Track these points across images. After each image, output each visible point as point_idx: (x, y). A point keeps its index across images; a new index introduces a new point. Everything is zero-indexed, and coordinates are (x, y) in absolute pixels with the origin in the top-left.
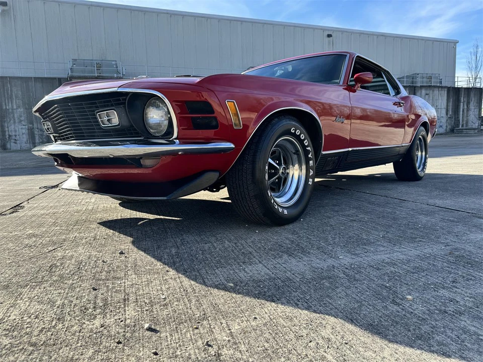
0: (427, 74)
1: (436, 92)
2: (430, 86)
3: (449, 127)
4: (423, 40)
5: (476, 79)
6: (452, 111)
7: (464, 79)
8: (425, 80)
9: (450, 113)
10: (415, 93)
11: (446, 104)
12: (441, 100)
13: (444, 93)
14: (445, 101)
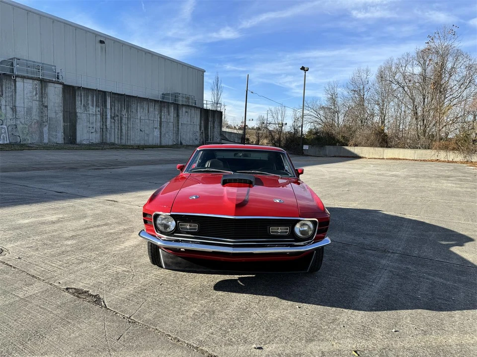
0: (186, 95)
2: (188, 106)
4: (180, 64)
5: (217, 104)
6: (204, 128)
7: (210, 102)
8: (184, 99)
9: (202, 129)
10: (178, 110)
11: (199, 122)
12: (197, 118)
13: (198, 112)
14: (199, 119)
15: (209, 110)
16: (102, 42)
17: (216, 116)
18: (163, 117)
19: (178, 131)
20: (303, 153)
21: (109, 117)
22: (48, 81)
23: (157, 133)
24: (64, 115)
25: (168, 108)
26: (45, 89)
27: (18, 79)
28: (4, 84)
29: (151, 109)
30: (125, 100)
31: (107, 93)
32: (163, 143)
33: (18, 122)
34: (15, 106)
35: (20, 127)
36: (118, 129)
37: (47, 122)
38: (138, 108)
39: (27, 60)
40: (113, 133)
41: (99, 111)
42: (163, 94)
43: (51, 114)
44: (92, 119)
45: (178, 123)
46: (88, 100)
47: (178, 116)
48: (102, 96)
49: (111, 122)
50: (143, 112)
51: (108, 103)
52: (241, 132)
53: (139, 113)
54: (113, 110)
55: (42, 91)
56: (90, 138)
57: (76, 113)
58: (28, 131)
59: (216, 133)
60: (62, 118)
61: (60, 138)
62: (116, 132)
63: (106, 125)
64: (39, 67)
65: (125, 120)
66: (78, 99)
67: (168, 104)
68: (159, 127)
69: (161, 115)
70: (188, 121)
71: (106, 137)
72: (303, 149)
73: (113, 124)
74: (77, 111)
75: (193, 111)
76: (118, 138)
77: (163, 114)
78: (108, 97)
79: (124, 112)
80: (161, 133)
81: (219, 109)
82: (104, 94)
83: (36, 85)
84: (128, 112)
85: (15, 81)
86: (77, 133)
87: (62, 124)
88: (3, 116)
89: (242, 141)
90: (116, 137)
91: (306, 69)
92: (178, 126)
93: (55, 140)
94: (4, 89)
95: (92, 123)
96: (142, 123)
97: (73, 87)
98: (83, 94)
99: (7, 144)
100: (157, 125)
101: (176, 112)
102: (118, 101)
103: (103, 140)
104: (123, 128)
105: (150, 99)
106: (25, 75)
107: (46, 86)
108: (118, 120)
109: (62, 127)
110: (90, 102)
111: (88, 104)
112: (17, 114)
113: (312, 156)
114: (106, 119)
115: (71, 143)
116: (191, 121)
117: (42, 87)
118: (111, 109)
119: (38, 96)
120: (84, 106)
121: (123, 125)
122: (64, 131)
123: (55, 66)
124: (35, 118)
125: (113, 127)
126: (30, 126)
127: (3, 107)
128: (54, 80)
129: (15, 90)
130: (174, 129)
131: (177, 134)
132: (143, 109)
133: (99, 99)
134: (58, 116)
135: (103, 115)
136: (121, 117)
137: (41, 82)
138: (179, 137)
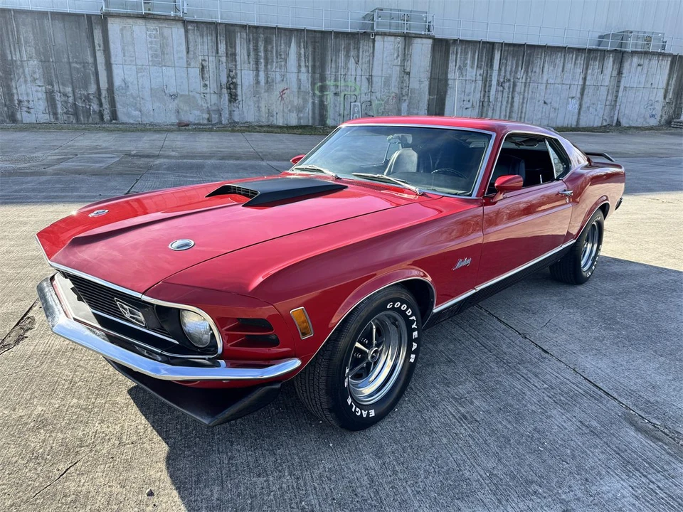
0: (645, 32)
1: (654, 61)
2: (646, 53)
3: (665, 117)
6: (674, 93)
8: (640, 42)
9: (670, 95)
10: (621, 63)
11: (665, 82)
12: (659, 76)
13: (666, 64)
14: (665, 77)
18: (589, 78)
19: (616, 101)
21: (494, 82)
22: (413, 35)
23: (573, 106)
24: (430, 84)
25: (603, 59)
26: (409, 48)
28: (361, 46)
29: (569, 66)
30: (525, 53)
31: (497, 46)
32: (583, 124)
33: (374, 98)
34: (371, 76)
35: (375, 103)
36: (507, 102)
37: (407, 95)
38: (546, 65)
39: (391, 10)
40: (498, 108)
41: (480, 75)
42: (600, 37)
43: (414, 84)
44: (470, 87)
45: (618, 87)
46: (466, 59)
47: (620, 73)
48: (488, 48)
49: (497, 91)
50: (553, 71)
51: (495, 61)
53: (545, 73)
54: (503, 71)
55: (405, 51)
57: (446, 80)
58: (384, 109)
60: (427, 89)
62: (504, 107)
63: (489, 97)
64: (405, 17)
65: (519, 87)
66: (452, 57)
67: (604, 53)
68: (579, 95)
69: (586, 74)
70: (639, 82)
71: (487, 115)
73: (500, 94)
74: (449, 76)
76: (505, 116)
77: (589, 71)
78: (496, 52)
79: (521, 74)
80: (581, 105)
82: (490, 47)
83: (399, 43)
84: (527, 72)
85: (374, 40)
86: (446, 110)
87: (427, 97)
88: (358, 89)
90: (503, 113)
92: (617, 91)
94: (361, 54)
95: (469, 95)
96: (548, 91)
97: (446, 41)
98: (459, 51)
100: (576, 91)
101: (616, 66)
102: (513, 57)
104: (516, 99)
105: (569, 48)
106: (387, 30)
107: (410, 44)
108: (509, 88)
109: (426, 102)
110: (469, 62)
111: (465, 65)
112: (373, 86)
114: (490, 86)
116: (646, 82)
117: (405, 45)
118: (500, 69)
119: (399, 59)
120: (460, 68)
121: (517, 95)
122: (428, 107)
123: (426, 13)
124: (393, 90)
125: (500, 99)
126: (387, 102)
127: (358, 78)
128: (423, 33)
129: (373, 53)
130: (609, 98)
131: (613, 106)
132: (554, 67)
133: (482, 56)
134: (422, 85)
135: (486, 81)
136: (514, 82)
137: (405, 39)
138: (616, 112)
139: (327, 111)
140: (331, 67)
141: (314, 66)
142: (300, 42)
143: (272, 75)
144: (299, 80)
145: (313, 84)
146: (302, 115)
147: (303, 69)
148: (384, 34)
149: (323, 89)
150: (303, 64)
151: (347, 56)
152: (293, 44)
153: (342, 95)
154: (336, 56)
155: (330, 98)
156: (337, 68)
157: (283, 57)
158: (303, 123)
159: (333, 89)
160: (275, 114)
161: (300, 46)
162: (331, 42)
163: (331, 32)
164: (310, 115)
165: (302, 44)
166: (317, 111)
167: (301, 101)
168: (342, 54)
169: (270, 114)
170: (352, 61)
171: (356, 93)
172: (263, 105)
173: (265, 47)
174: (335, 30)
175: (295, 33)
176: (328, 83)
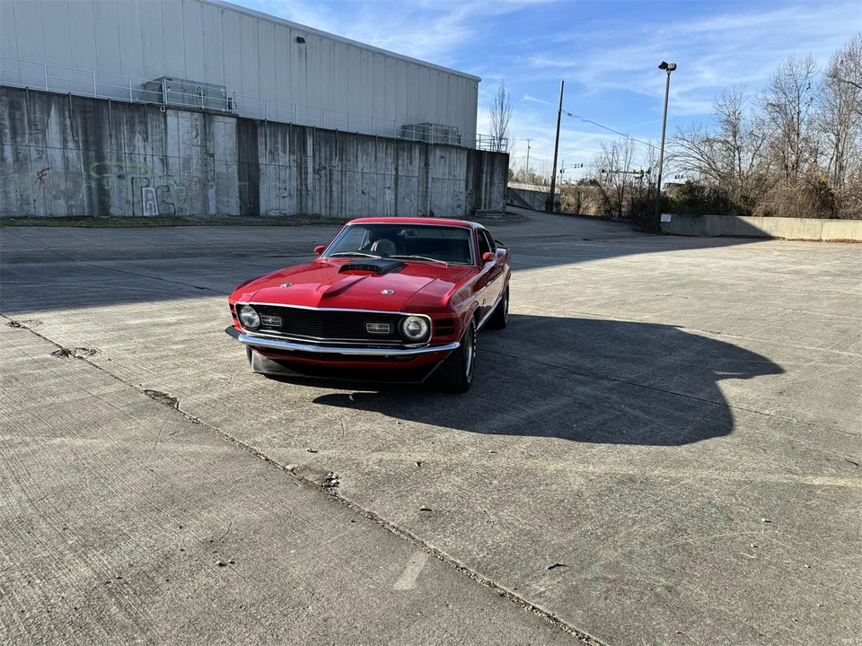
0: (442, 126)
2: (446, 145)
3: (469, 207)
4: (436, 70)
5: (501, 139)
6: (473, 185)
7: (487, 138)
8: (439, 135)
9: (471, 187)
10: (427, 155)
11: (465, 174)
12: (460, 168)
13: (464, 157)
14: (465, 170)
15: (485, 151)
16: (300, 40)
17: (497, 163)
18: (400, 168)
19: (427, 192)
20: (660, 229)
21: (310, 169)
22: (213, 112)
23: (389, 196)
24: (239, 169)
25: (410, 150)
26: (210, 127)
27: (169, 112)
28: (149, 120)
29: (381, 155)
30: (337, 140)
31: (308, 130)
33: (172, 182)
34: (166, 156)
35: (174, 188)
36: (326, 192)
37: (214, 180)
38: (360, 154)
39: (182, 81)
40: (318, 198)
41: (294, 161)
42: (403, 127)
43: (221, 168)
44: (285, 174)
45: (427, 178)
46: (276, 142)
47: (427, 165)
48: (298, 134)
49: (314, 179)
50: (366, 160)
51: (308, 146)
52: (545, 189)
53: (360, 162)
54: (317, 158)
55: (205, 129)
56: (282, 208)
57: (257, 165)
58: (187, 195)
59: (497, 194)
60: (236, 172)
61: (233, 207)
62: (323, 196)
63: (306, 185)
64: (201, 90)
65: (336, 176)
66: (261, 140)
67: (410, 145)
68: (393, 185)
69: (397, 164)
70: (444, 174)
71: (307, 205)
72: (660, 222)
73: (317, 182)
74: (260, 160)
75: (454, 155)
76: (326, 206)
77: (400, 162)
78: (308, 136)
79: (336, 162)
80: (396, 195)
81: (503, 149)
82: (302, 130)
83: (197, 120)
84: (342, 160)
85: (165, 116)
86: (260, 198)
87: (236, 183)
88: (149, 171)
89: (547, 208)
90: (323, 203)
91: (669, 67)
92: (427, 182)
93: (226, 210)
94: (149, 129)
95: (284, 182)
96: (365, 180)
97: (252, 121)
98: (268, 133)
99: (156, 217)
100: (390, 182)
101: (423, 158)
102: (326, 143)
103: (301, 210)
104: (334, 188)
105: (379, 137)
106: (180, 104)
107: (211, 122)
108: (326, 176)
109: (237, 189)
110: (280, 146)
111: (277, 149)
112: (170, 168)
113: (676, 235)
114: (306, 173)
115: (251, 215)
116: (450, 173)
117: (205, 123)
118: (314, 156)
119: (199, 138)
120: (271, 152)
121: (334, 184)
122: (240, 195)
123: (225, 88)
124: (195, 174)
125: (318, 188)
126: (189, 188)
127: (149, 158)
128: (224, 110)
129: (166, 129)
130: (421, 188)
131: (425, 198)
132: (367, 156)
133: (293, 140)
134: (230, 170)
135: (301, 168)
136: (330, 170)
137: (204, 116)
138: (429, 203)
139: (109, 197)
140: (111, 144)
141: (86, 142)
142: (64, 110)
143: (23, 151)
144: (66, 159)
145: (87, 163)
146: (73, 203)
147: (71, 145)
148: (178, 109)
149: (101, 170)
150: (70, 138)
151: (132, 131)
152: (53, 113)
153: (129, 177)
154: (116, 130)
155: (112, 182)
156: (119, 145)
157: (39, 127)
158: (75, 212)
159: (115, 170)
160: (32, 201)
161: (63, 115)
162: (108, 114)
163: (107, 101)
164: (86, 203)
165: (67, 113)
166: (95, 198)
167: (70, 184)
168: (125, 129)
169: (24, 201)
170: (138, 138)
171: (148, 176)
172: (12, 188)
173: (10, 114)
174: (113, 98)
175: (56, 98)
176: (107, 162)
